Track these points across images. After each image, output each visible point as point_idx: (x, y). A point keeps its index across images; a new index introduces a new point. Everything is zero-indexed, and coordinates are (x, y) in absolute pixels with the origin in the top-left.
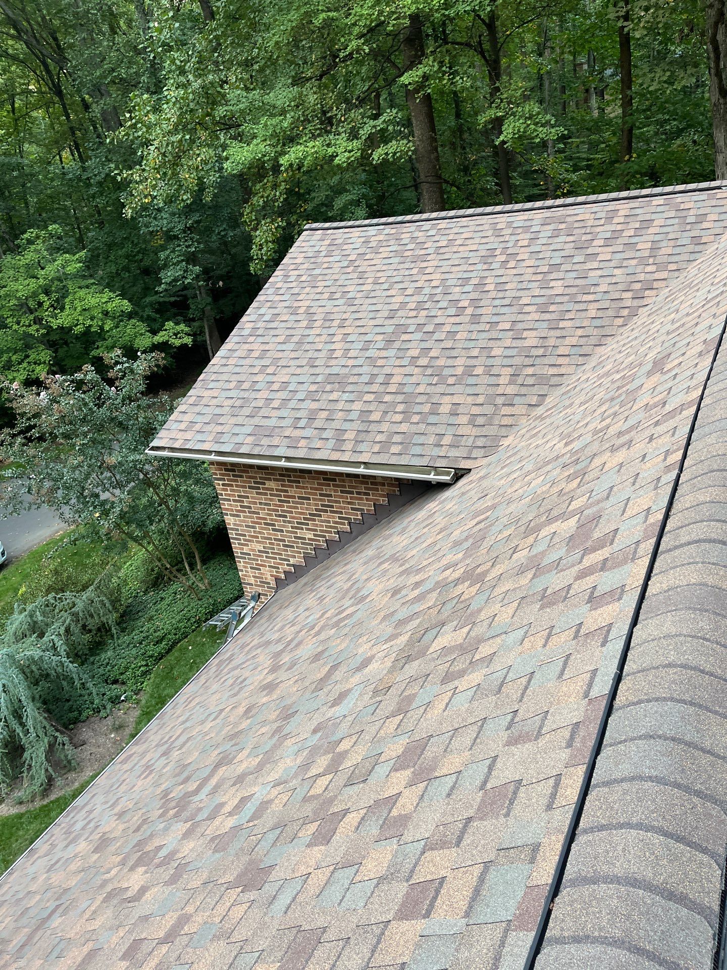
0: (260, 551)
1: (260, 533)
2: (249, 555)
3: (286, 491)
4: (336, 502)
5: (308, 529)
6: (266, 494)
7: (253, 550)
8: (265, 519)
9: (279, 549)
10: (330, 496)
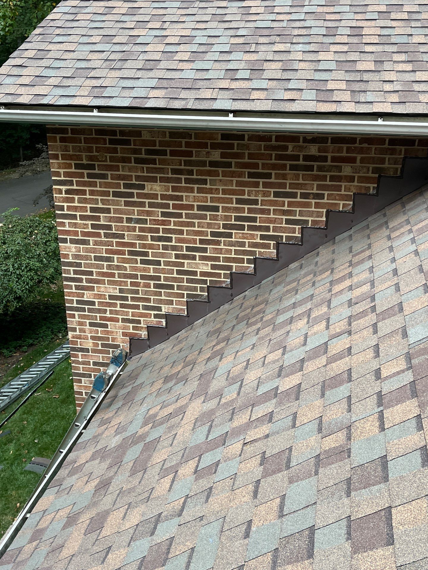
0: (111, 297)
1: (118, 268)
2: (93, 303)
3: (180, 198)
4: (262, 211)
5: (202, 258)
6: (142, 204)
7: (100, 296)
8: (133, 245)
9: (146, 293)
10: (256, 202)
